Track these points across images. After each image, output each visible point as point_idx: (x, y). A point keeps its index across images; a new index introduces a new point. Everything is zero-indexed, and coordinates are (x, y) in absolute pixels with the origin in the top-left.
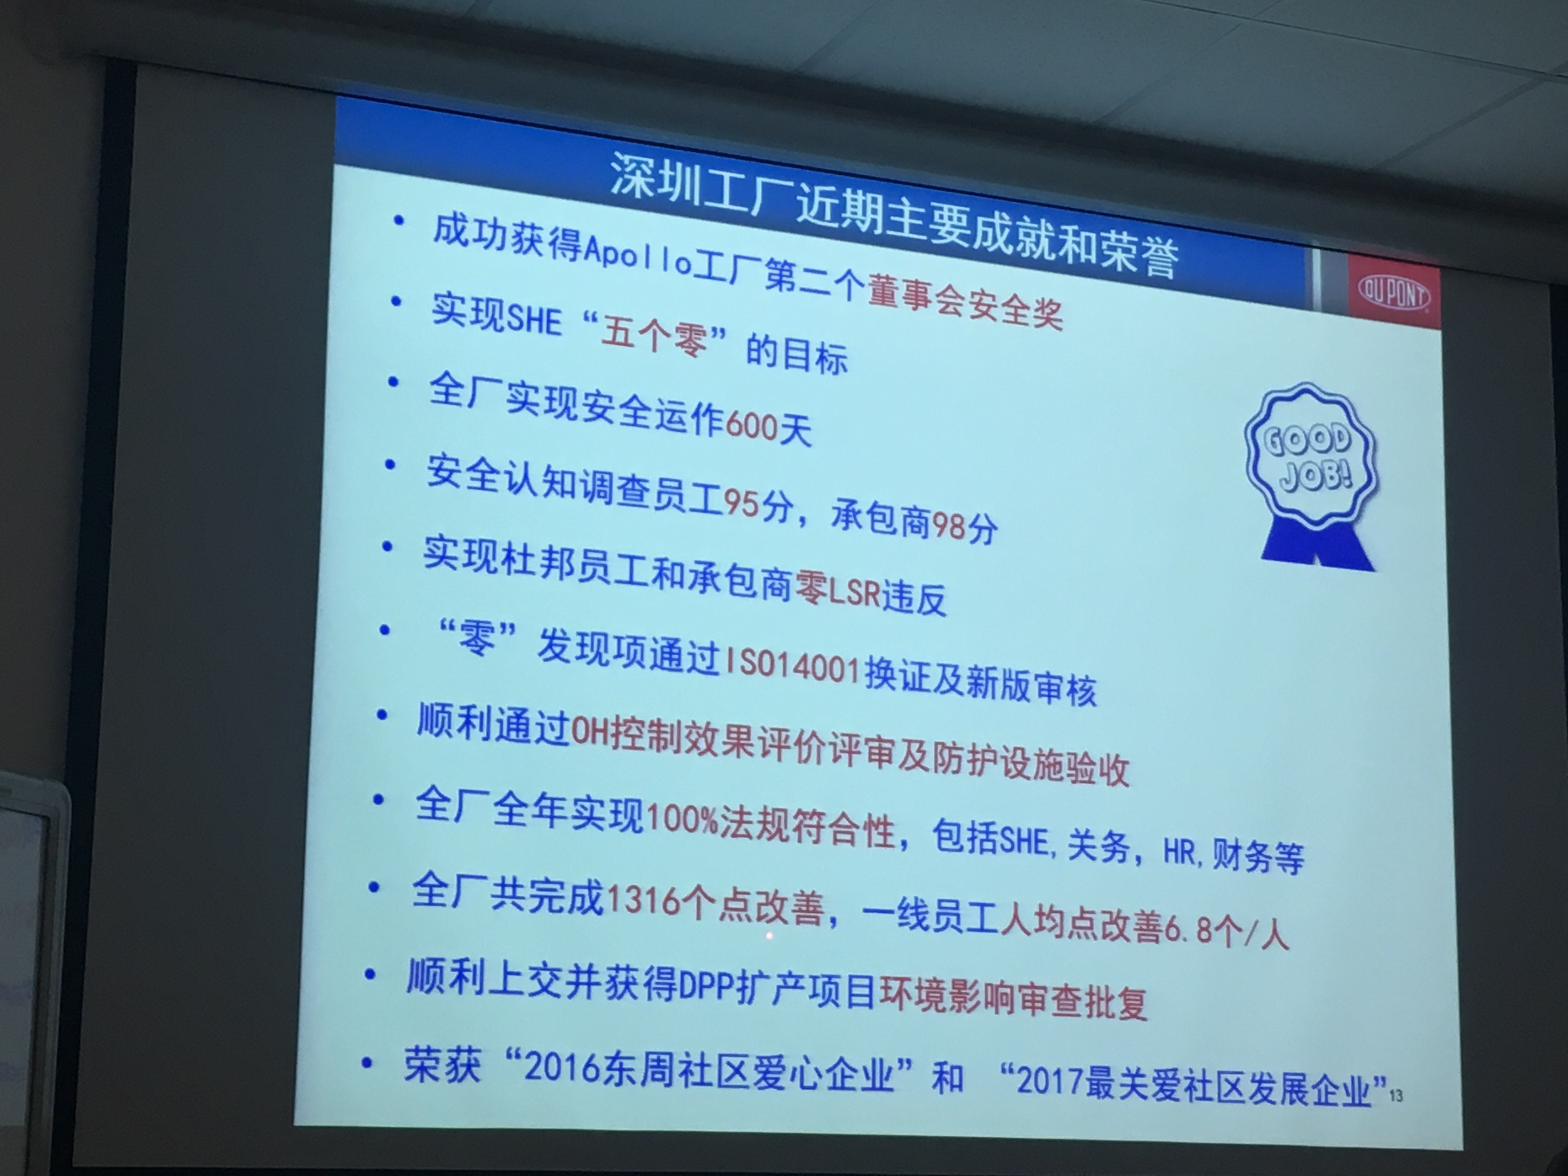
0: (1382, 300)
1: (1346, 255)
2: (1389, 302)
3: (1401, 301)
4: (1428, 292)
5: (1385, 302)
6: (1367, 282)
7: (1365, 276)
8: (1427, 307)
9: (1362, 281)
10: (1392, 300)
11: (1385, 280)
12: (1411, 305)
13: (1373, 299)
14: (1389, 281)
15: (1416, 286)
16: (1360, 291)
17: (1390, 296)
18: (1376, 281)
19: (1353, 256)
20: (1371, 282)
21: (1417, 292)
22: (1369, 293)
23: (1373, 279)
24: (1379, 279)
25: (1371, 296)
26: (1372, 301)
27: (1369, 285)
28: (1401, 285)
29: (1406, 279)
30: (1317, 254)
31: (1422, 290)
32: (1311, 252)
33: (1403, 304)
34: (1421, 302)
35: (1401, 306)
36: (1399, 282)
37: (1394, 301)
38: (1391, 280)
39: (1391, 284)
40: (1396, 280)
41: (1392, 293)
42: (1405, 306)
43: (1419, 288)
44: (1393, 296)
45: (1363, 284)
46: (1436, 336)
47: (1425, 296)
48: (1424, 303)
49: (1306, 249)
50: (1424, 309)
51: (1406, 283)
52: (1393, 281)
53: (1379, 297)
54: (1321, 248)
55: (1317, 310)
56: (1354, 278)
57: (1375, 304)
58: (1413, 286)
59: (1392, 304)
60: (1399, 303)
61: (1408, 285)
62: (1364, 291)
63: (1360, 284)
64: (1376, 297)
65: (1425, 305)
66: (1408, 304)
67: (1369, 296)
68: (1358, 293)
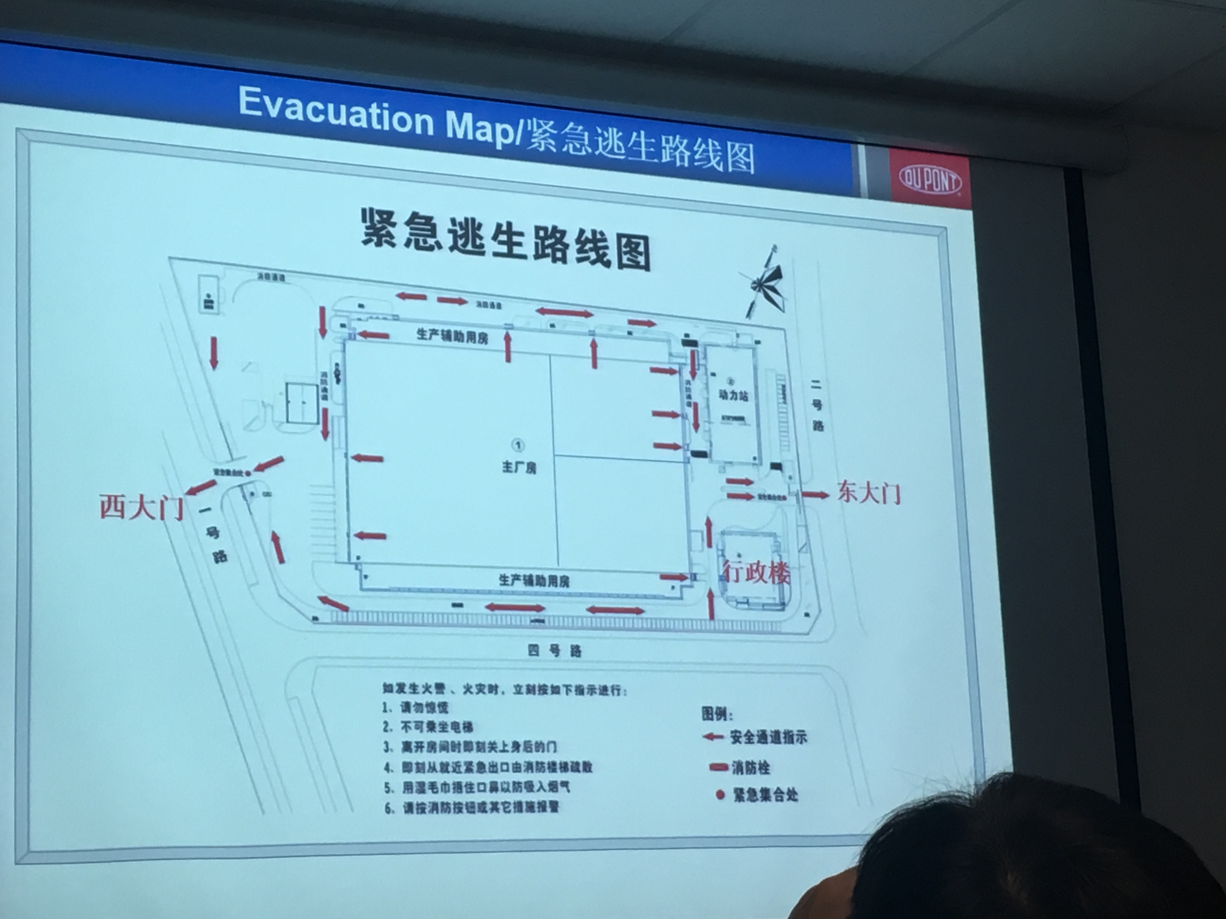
0: (920, 186)
1: (887, 149)
2: (926, 187)
3: (937, 187)
4: (960, 179)
5: (923, 187)
6: (906, 172)
7: (905, 166)
8: (960, 191)
9: (902, 170)
10: (928, 185)
11: (922, 169)
12: (945, 190)
13: (913, 185)
14: (925, 170)
15: (949, 173)
16: (901, 179)
17: (926, 183)
18: (914, 170)
19: (891, 149)
20: (910, 171)
21: (950, 179)
22: (909, 180)
23: (912, 169)
24: (916, 169)
25: (910, 183)
26: (911, 188)
27: (908, 174)
28: (936, 173)
29: (940, 168)
30: (862, 149)
31: (954, 177)
32: (857, 149)
33: (939, 189)
34: (953, 187)
35: (937, 191)
36: (934, 171)
37: (930, 187)
38: (927, 168)
39: (927, 172)
40: (932, 169)
41: (928, 180)
42: (941, 191)
43: (951, 175)
44: (930, 182)
45: (904, 173)
46: (968, 215)
47: (957, 181)
48: (957, 187)
49: (852, 146)
50: (956, 193)
51: (940, 171)
52: (930, 171)
53: (917, 183)
54: (866, 144)
55: (865, 198)
56: (896, 168)
57: (914, 189)
58: (947, 174)
59: (929, 190)
60: (935, 188)
61: (942, 173)
62: (904, 179)
63: (900, 173)
64: (915, 184)
65: (958, 189)
66: (943, 189)
67: (908, 184)
68: (899, 180)
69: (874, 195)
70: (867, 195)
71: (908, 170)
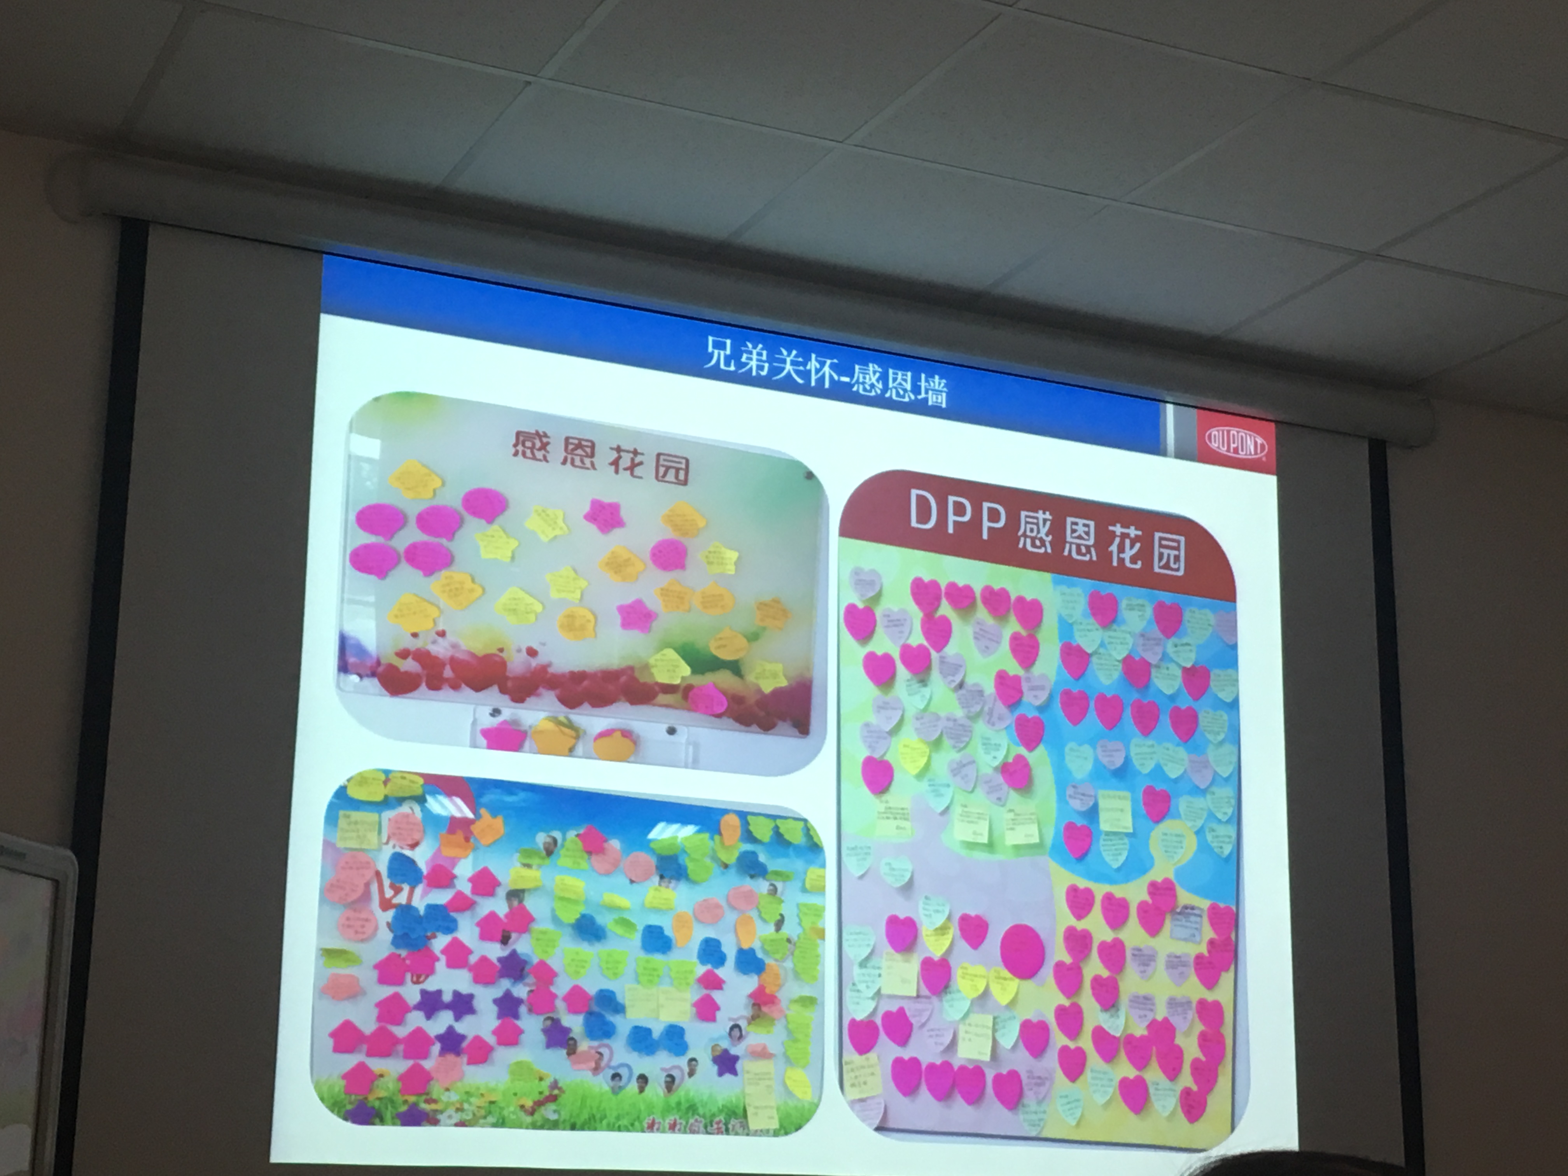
0: (1226, 448)
1: (1195, 411)
2: (1232, 450)
3: (1242, 450)
4: (1265, 443)
5: (1228, 450)
6: (1213, 434)
8: (1263, 456)
9: (1209, 432)
10: (1234, 449)
11: (1228, 432)
12: (1250, 454)
13: (1218, 447)
14: (1232, 432)
15: (1255, 437)
16: (1207, 441)
17: (1233, 446)
18: (1221, 433)
19: (1202, 411)
20: (1216, 433)
21: (1256, 443)
22: (1215, 441)
23: (1218, 431)
24: (1223, 431)
25: (1216, 445)
26: (1217, 450)
27: (1215, 436)
28: (1242, 437)
29: (1246, 431)
30: (1170, 408)
31: (1260, 441)
32: (1166, 407)
33: (1244, 453)
34: (1259, 451)
35: (1242, 455)
36: (1240, 434)
37: (1236, 451)
38: (1234, 431)
39: (1234, 435)
41: (1234, 443)
42: (1246, 454)
43: (1257, 439)
44: (1235, 445)
45: (1210, 436)
47: (1262, 446)
48: (1262, 451)
49: (1162, 404)
50: (1260, 459)
51: (1246, 434)
52: (1236, 433)
53: (1223, 446)
54: (1173, 403)
55: (1170, 457)
56: (1203, 428)
57: (1220, 451)
59: (1234, 452)
60: (1240, 452)
61: (1248, 437)
62: (1210, 441)
63: (1207, 434)
64: (1221, 447)
66: (1248, 453)
67: (1214, 445)
68: (1205, 441)
69: (1181, 455)
70: (1173, 454)
71: (1214, 432)
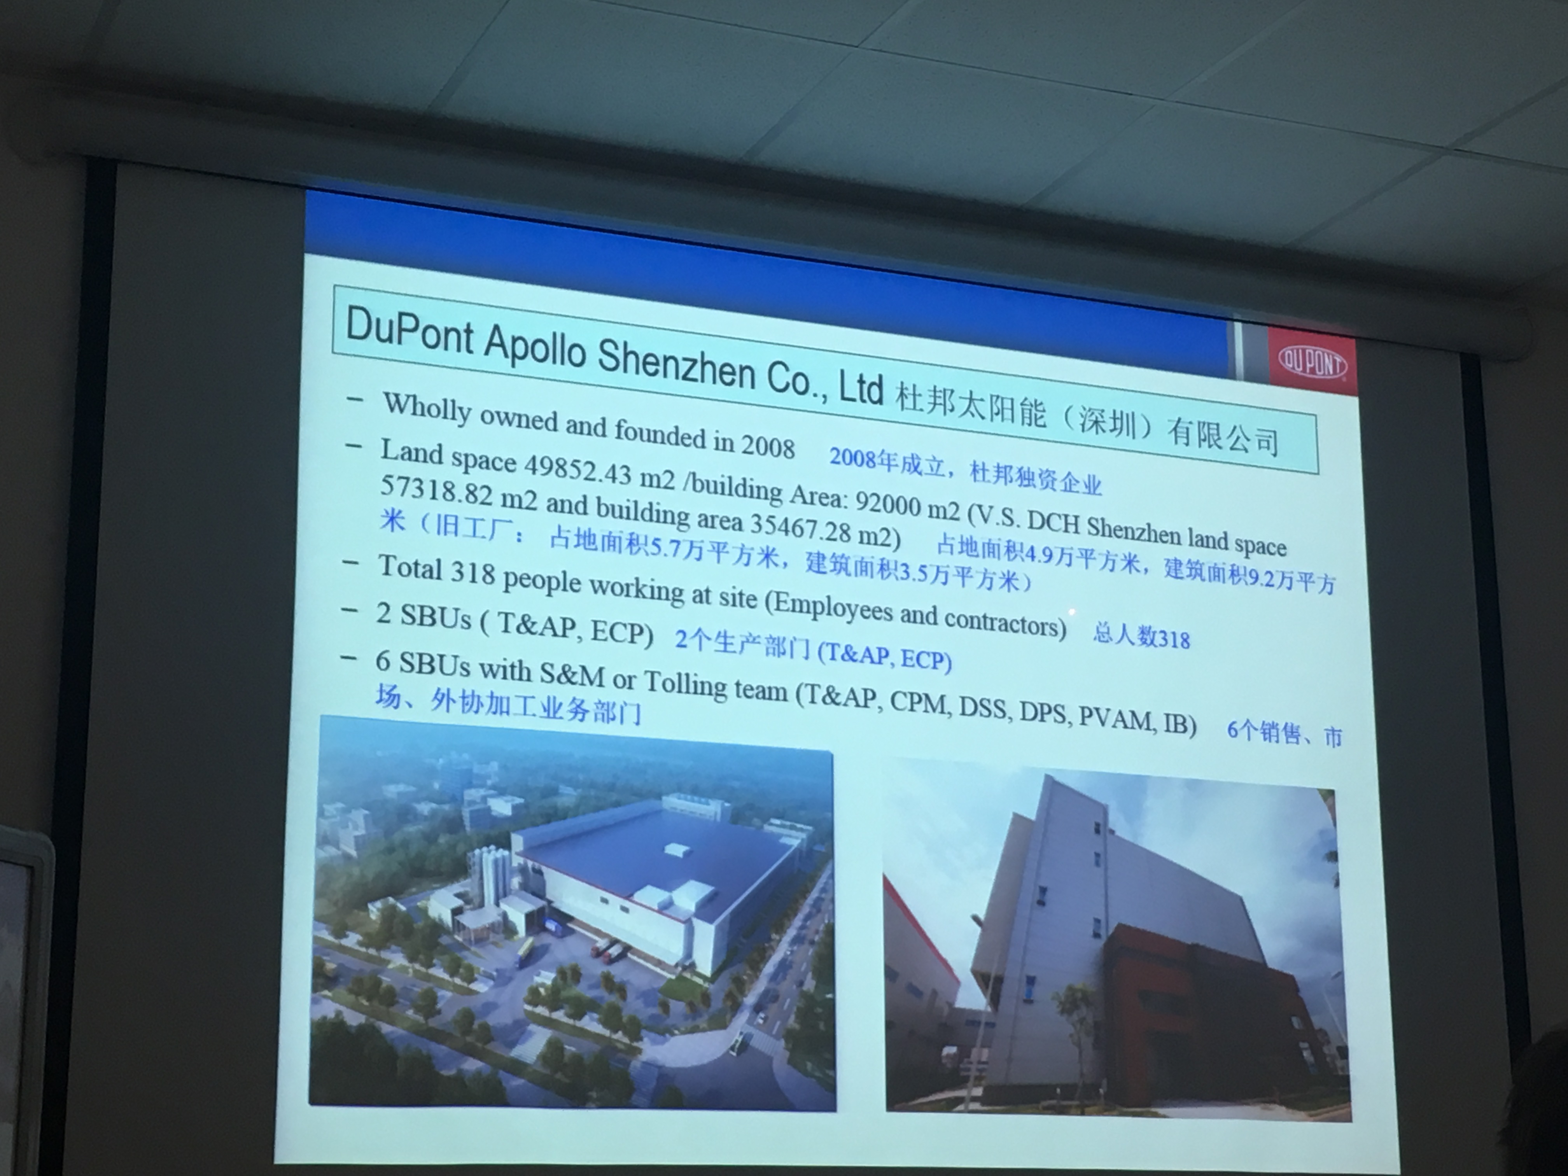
0: (1301, 369)
1: (1267, 327)
2: (1308, 371)
3: (1320, 370)
4: (1345, 362)
5: (1304, 370)
6: (1287, 353)
7: (1284, 347)
8: (1345, 375)
9: (1282, 352)
10: (1310, 368)
11: (1304, 351)
12: (1329, 374)
13: (1293, 368)
14: (1307, 351)
15: (1333, 356)
16: (1280, 360)
17: (1308, 365)
18: (1295, 351)
19: (1271, 328)
20: (1290, 352)
21: (1334, 362)
22: (1289, 362)
23: (1292, 350)
24: (1297, 350)
25: (1291, 366)
26: (1293, 371)
27: (1289, 355)
28: (1319, 355)
29: (1324, 349)
30: (1238, 326)
31: (1339, 359)
32: (1233, 327)
33: (1322, 373)
34: (1338, 371)
35: (1319, 375)
36: (1317, 353)
37: (1313, 370)
38: (1309, 350)
39: (1310, 354)
40: (1315, 351)
42: (1324, 374)
43: (1336, 358)
44: (1312, 365)
45: (1284, 354)
47: (1342, 365)
48: (1342, 370)
49: (1228, 322)
50: (1340, 378)
51: (1323, 353)
52: (1312, 352)
53: (1299, 367)
54: (1244, 322)
55: (1240, 380)
56: (1276, 348)
57: (1295, 372)
58: (1331, 356)
59: (1310, 373)
60: (1318, 372)
61: (1326, 356)
62: (1284, 361)
63: (1280, 354)
64: (1297, 367)
65: (1343, 374)
66: (1326, 373)
67: (1289, 366)
68: (1279, 363)
69: (1252, 377)
70: (1243, 378)
71: (1288, 351)
